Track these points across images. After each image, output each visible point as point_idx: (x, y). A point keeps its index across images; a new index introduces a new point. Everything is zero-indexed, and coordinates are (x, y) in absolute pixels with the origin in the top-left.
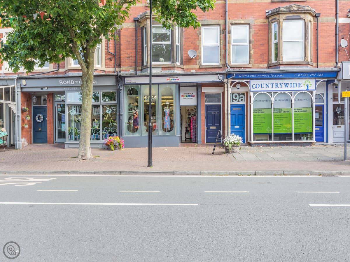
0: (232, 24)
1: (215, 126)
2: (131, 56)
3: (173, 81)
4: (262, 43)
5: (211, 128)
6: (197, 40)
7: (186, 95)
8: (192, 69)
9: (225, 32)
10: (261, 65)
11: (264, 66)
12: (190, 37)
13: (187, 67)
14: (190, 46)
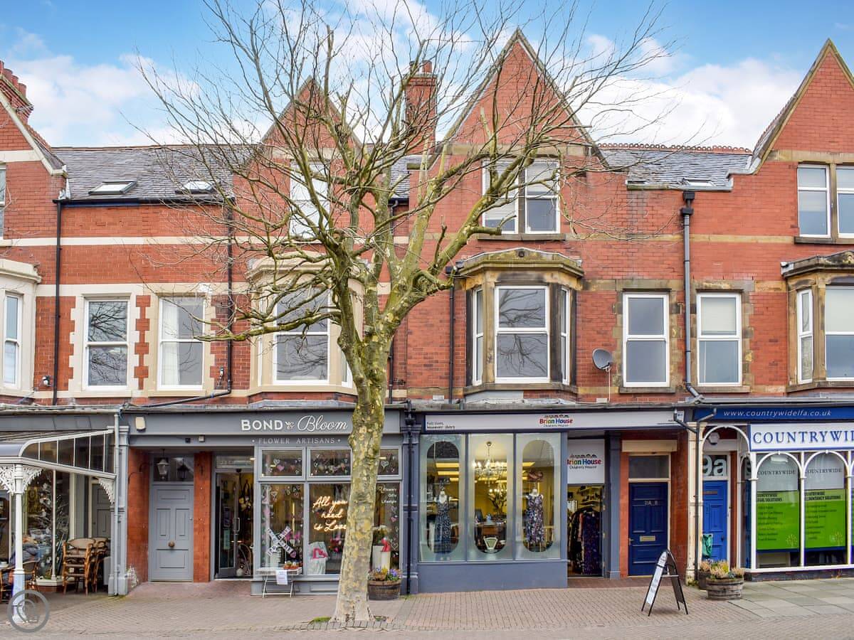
0: (700, 291)
1: (652, 534)
2: (437, 362)
3: (557, 425)
4: (772, 338)
5: (641, 540)
6: (612, 327)
7: (578, 460)
8: (600, 396)
9: (684, 308)
10: (771, 389)
11: (779, 391)
12: (594, 317)
13: (586, 389)
14: (595, 340)
